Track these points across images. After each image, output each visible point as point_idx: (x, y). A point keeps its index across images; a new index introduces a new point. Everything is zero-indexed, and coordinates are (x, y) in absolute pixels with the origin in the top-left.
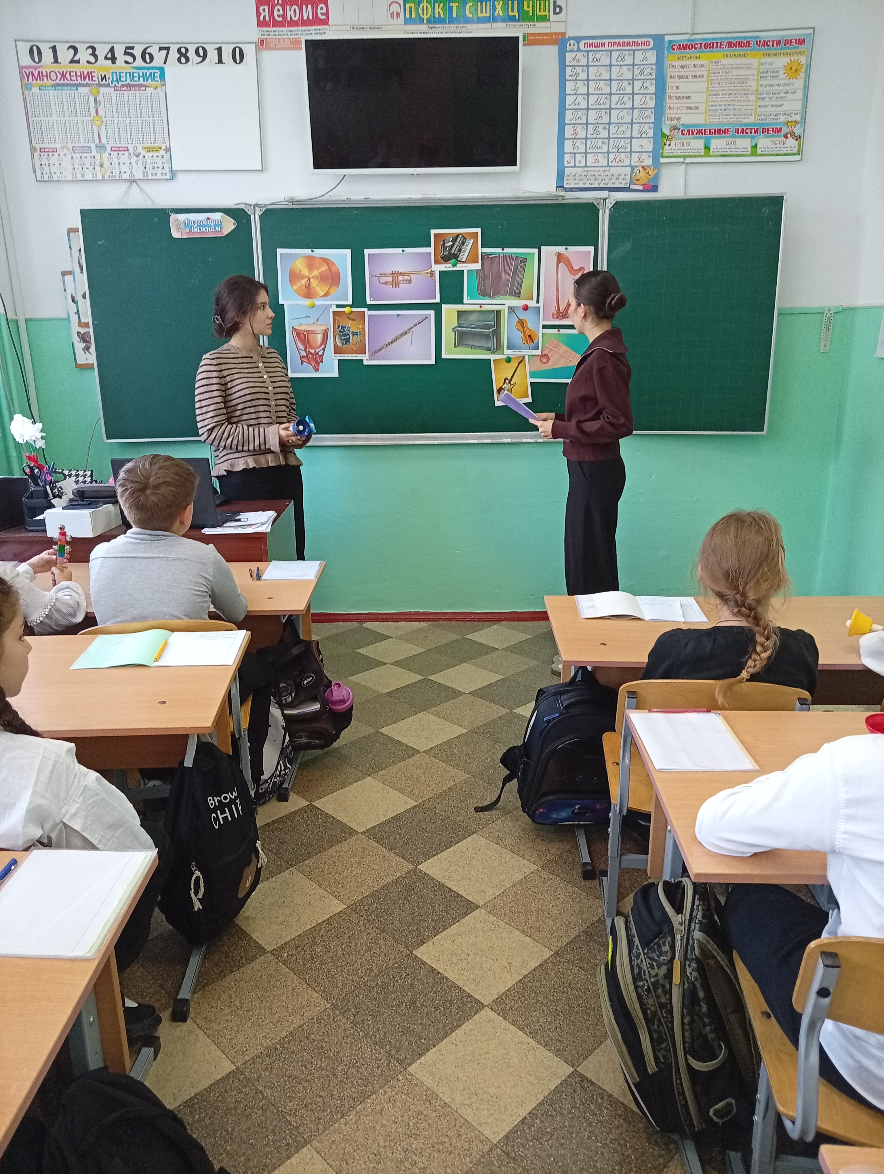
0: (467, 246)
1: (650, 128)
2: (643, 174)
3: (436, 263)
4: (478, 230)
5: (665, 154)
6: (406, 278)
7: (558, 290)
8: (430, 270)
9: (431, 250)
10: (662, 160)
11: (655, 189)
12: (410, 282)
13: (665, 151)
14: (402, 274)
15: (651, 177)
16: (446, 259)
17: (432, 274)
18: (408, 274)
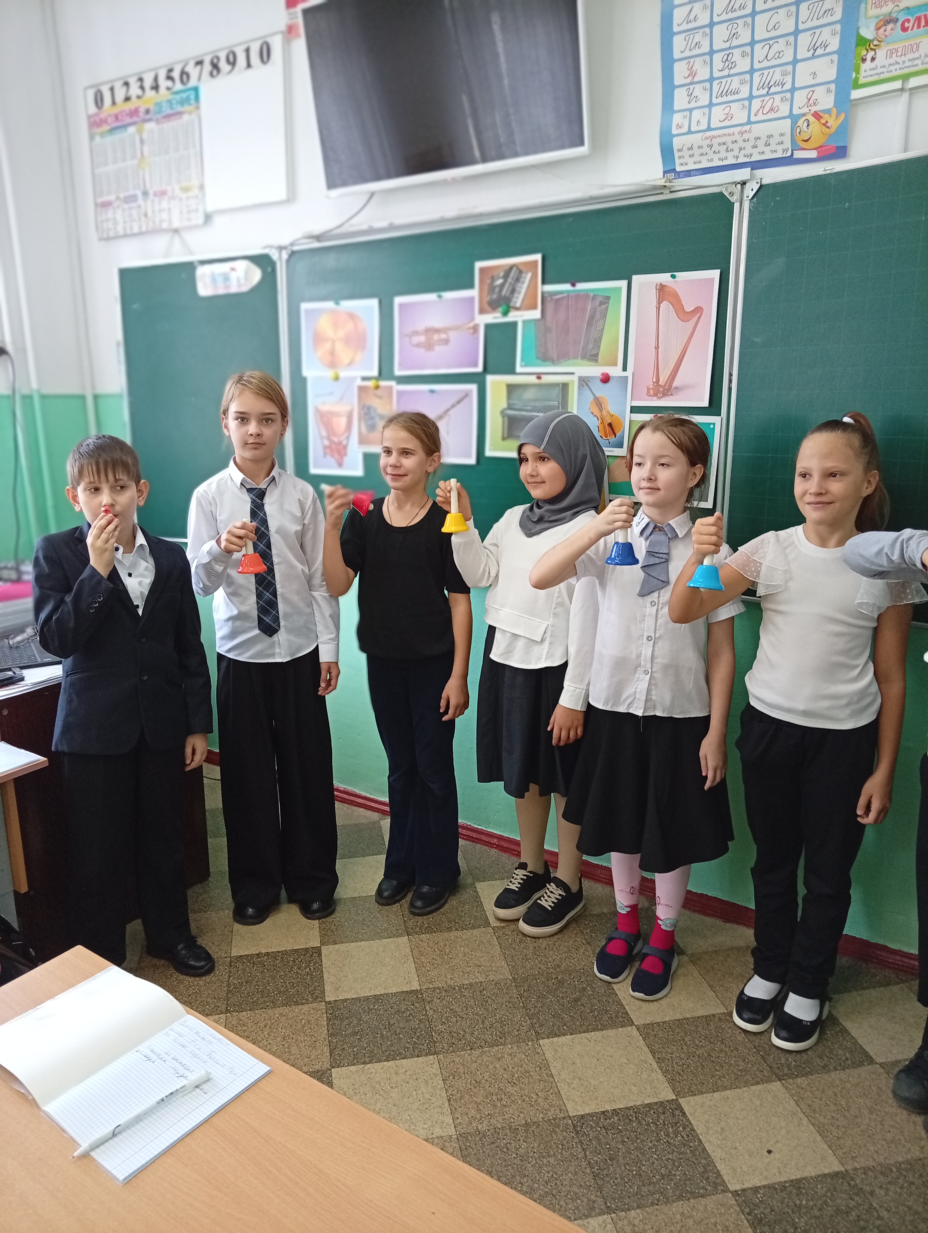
0: (523, 283)
1: (833, 34)
2: (816, 127)
3: (482, 311)
4: (538, 257)
5: (862, 81)
6: (443, 336)
7: (657, 348)
8: (472, 324)
9: (474, 293)
10: (856, 94)
11: (841, 152)
12: (446, 342)
13: (862, 74)
14: (437, 331)
15: (833, 130)
16: (493, 305)
17: (475, 328)
18: (445, 330)
